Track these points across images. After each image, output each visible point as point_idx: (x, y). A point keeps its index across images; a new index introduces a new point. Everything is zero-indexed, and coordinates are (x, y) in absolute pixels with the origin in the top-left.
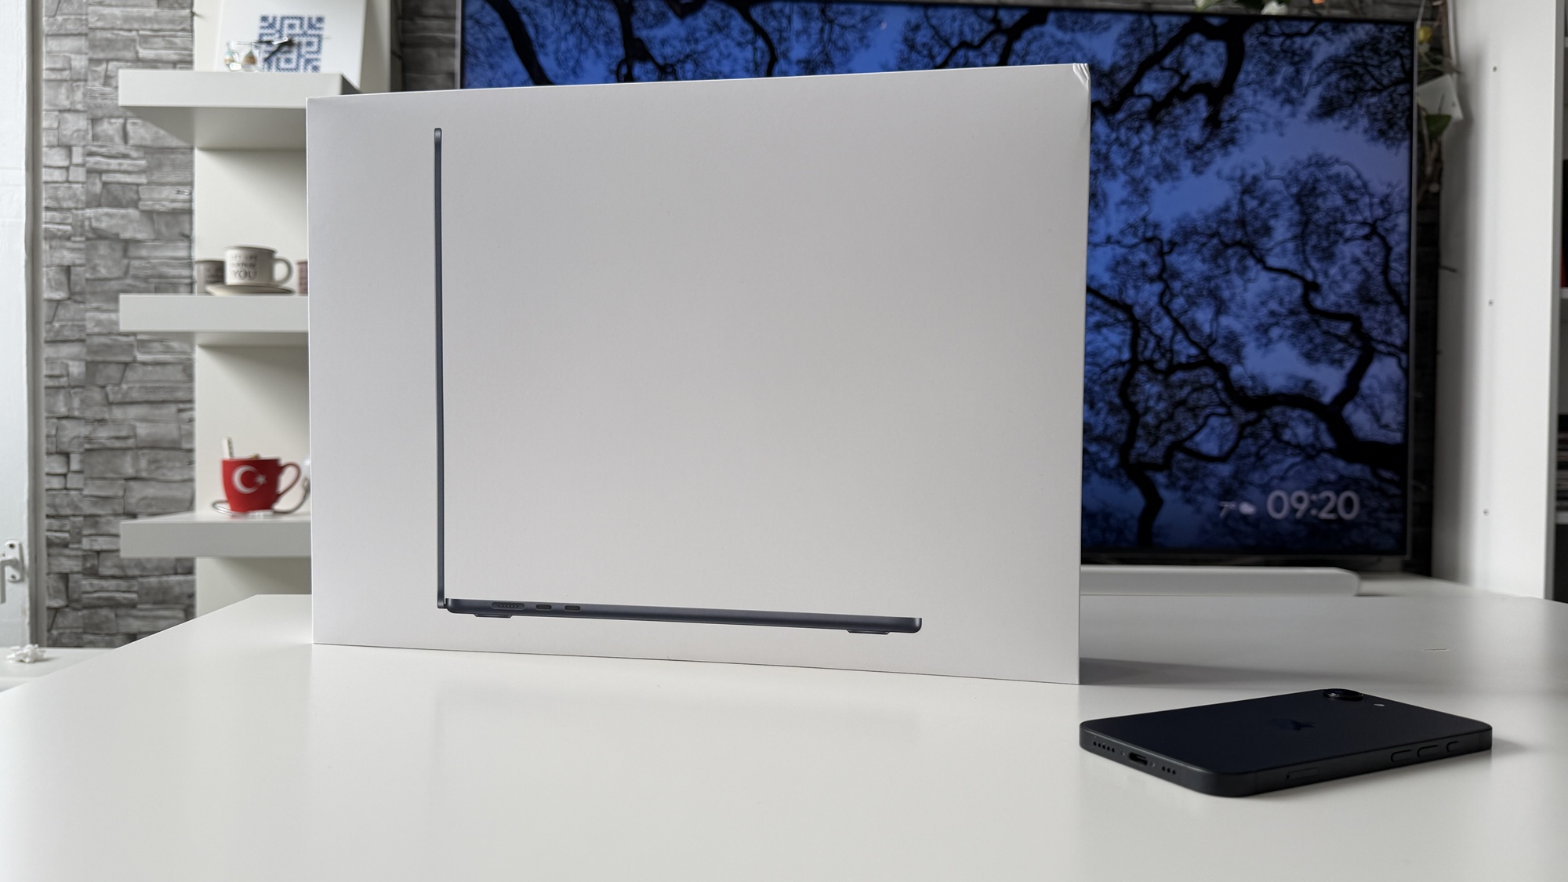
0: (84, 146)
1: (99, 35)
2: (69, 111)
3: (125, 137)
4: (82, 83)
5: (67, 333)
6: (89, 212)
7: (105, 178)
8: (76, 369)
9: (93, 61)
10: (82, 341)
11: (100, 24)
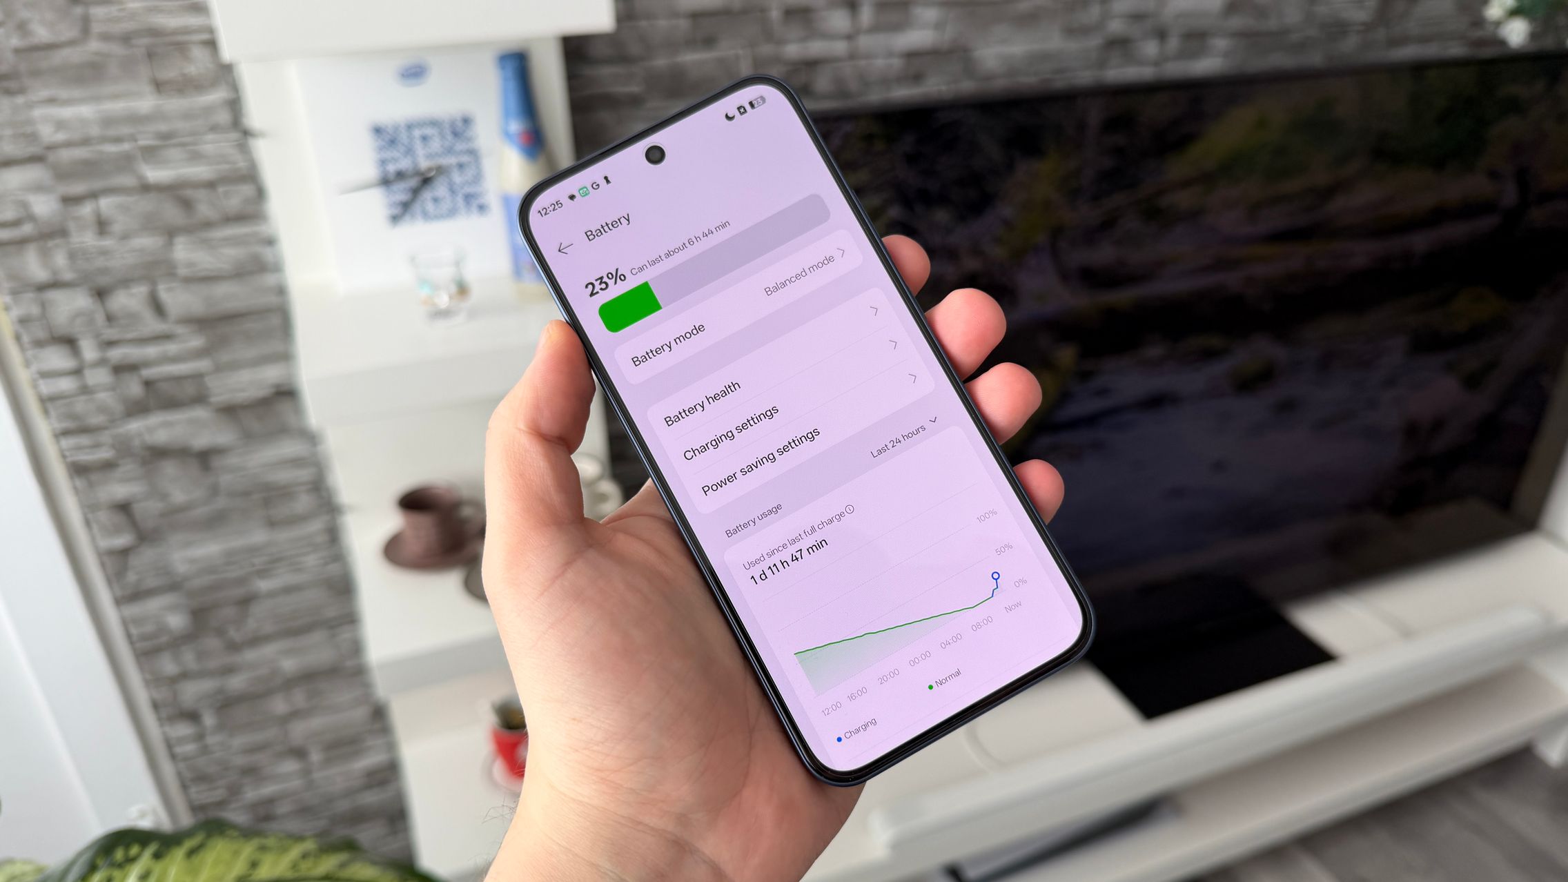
0: (97, 336)
1: (66, 155)
2: (55, 284)
3: (158, 308)
4: (58, 241)
5: (151, 582)
6: (135, 426)
7: (147, 373)
8: (177, 621)
9: (69, 201)
10: (174, 586)
11: (61, 137)
